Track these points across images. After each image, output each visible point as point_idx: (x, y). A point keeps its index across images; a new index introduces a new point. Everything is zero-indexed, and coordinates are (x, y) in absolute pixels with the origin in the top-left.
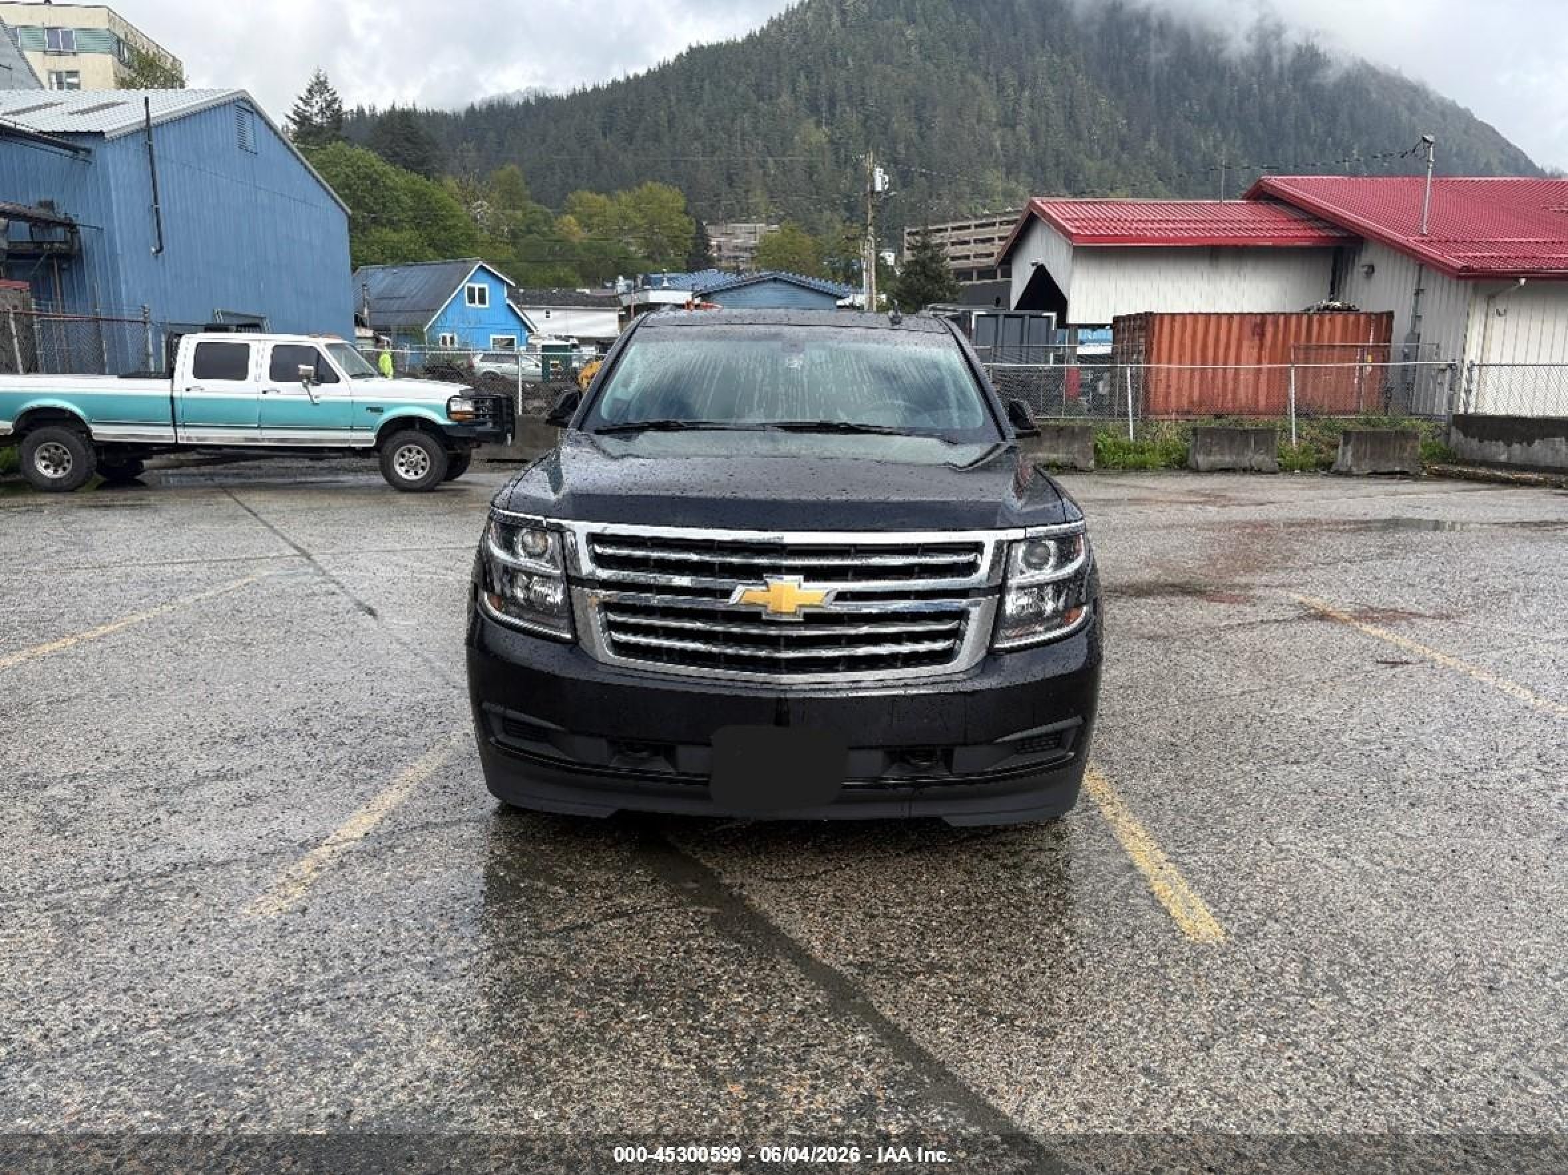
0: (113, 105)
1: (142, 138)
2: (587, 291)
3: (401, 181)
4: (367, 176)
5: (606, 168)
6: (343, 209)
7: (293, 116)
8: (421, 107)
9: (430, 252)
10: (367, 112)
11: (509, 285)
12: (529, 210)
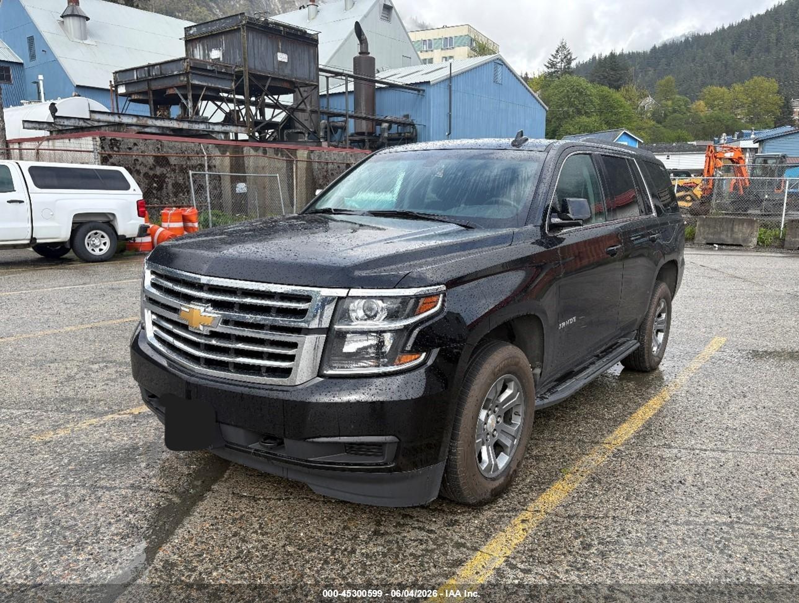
0: (442, 68)
1: (447, 83)
2: (695, 143)
3: (594, 91)
4: (578, 90)
5: (731, 72)
6: (544, 107)
7: (547, 65)
8: (626, 52)
9: (604, 126)
10: (597, 58)
11: (639, 142)
12: (676, 99)
